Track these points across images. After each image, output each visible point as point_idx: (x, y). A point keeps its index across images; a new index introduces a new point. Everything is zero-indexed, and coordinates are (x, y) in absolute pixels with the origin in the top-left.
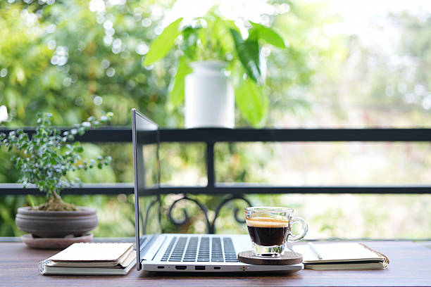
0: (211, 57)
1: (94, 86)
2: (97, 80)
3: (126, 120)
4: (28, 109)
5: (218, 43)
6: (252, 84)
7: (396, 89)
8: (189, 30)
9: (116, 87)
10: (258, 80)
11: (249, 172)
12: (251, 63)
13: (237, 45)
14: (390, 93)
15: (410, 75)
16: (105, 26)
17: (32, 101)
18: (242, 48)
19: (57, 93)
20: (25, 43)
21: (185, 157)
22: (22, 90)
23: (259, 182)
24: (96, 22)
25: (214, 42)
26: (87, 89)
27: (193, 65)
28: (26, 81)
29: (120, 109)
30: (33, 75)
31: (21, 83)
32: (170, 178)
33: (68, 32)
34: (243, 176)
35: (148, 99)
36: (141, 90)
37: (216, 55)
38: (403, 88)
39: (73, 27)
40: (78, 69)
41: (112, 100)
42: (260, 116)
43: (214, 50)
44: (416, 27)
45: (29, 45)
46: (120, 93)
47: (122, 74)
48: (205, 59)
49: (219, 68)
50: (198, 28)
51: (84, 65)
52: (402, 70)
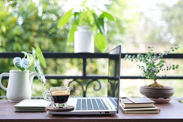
0: (85, 24)
1: (34, 34)
2: (35, 31)
3: (48, 48)
4: (7, 43)
5: (88, 19)
6: (101, 35)
7: (159, 35)
8: (76, 14)
9: (44, 34)
10: (103, 34)
11: (98, 70)
12: (101, 27)
13: (95, 20)
14: (157, 37)
15: (165, 29)
16: (39, 8)
17: (8, 40)
18: (97, 21)
19: (19, 36)
20: (6, 15)
21: (72, 63)
22: (4, 35)
23: (103, 74)
24: (35, 7)
25: (86, 18)
26: (31, 35)
27: (78, 27)
28: (6, 31)
29: (45, 43)
30: (9, 29)
31: (4, 33)
32: (66, 72)
33: (24, 11)
34: (96, 71)
35: (57, 39)
36: (54, 35)
37: (87, 23)
38: (162, 34)
39: (25, 9)
40: (28, 26)
41: (42, 40)
42: (104, 47)
43: (86, 21)
44: (168, 9)
45: (8, 16)
46: (45, 37)
47: (46, 29)
48: (83, 25)
49: (88, 29)
50: (80, 13)
51: (30, 25)
52: (161, 27)
